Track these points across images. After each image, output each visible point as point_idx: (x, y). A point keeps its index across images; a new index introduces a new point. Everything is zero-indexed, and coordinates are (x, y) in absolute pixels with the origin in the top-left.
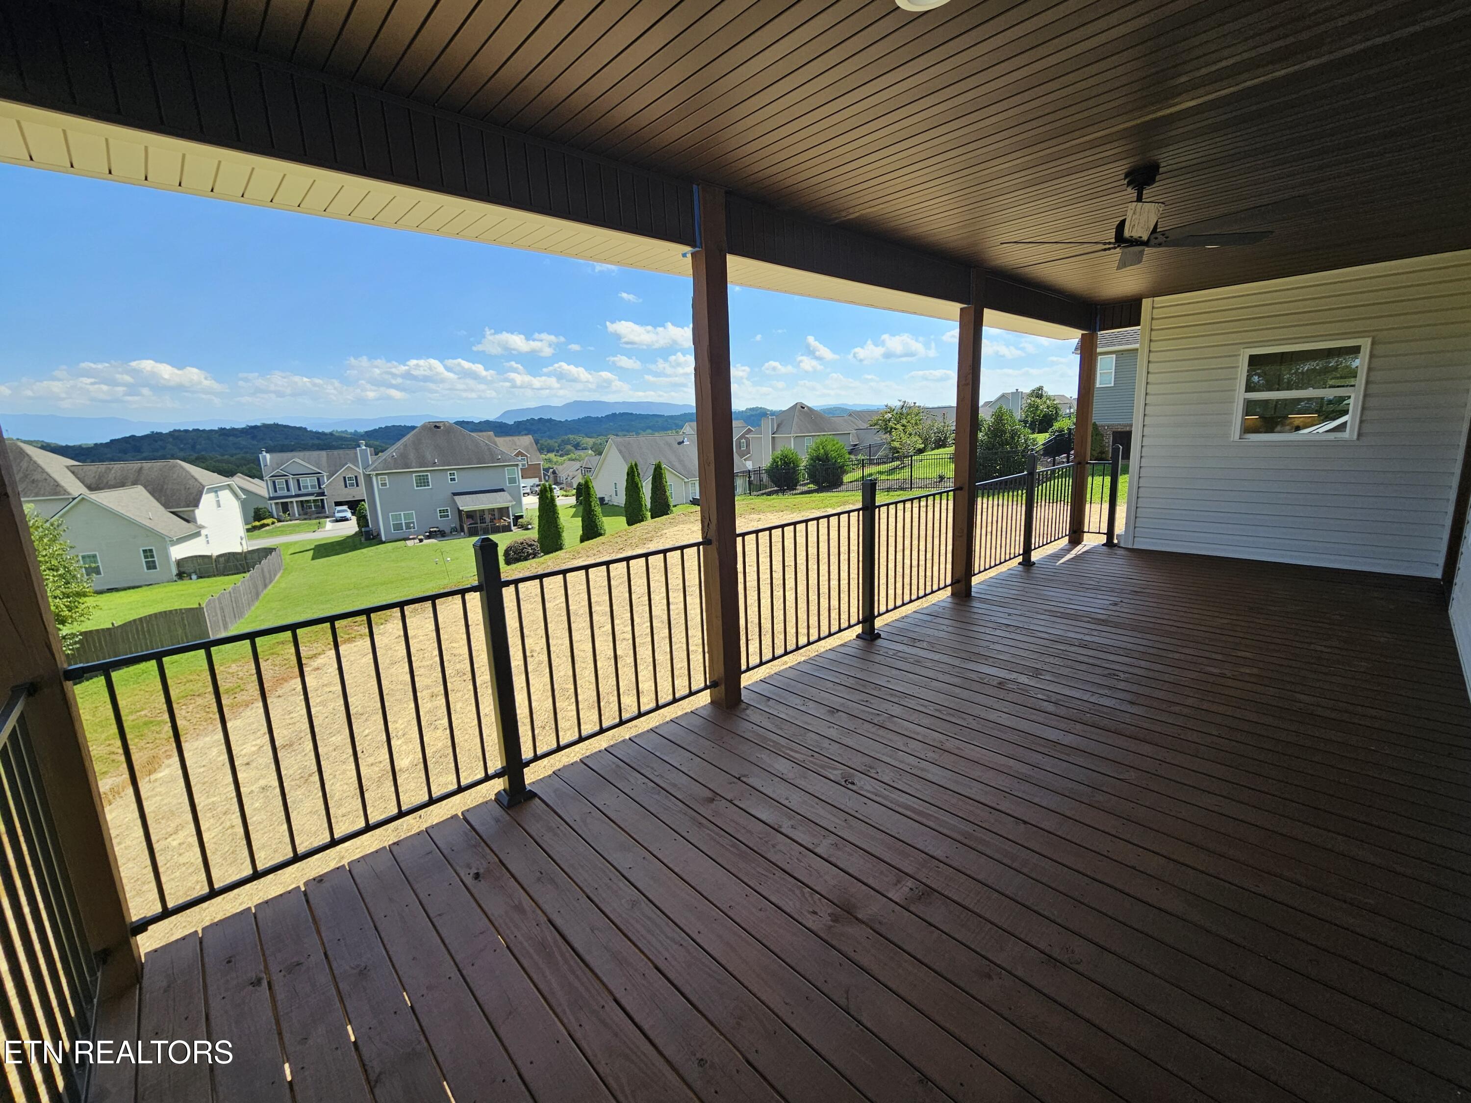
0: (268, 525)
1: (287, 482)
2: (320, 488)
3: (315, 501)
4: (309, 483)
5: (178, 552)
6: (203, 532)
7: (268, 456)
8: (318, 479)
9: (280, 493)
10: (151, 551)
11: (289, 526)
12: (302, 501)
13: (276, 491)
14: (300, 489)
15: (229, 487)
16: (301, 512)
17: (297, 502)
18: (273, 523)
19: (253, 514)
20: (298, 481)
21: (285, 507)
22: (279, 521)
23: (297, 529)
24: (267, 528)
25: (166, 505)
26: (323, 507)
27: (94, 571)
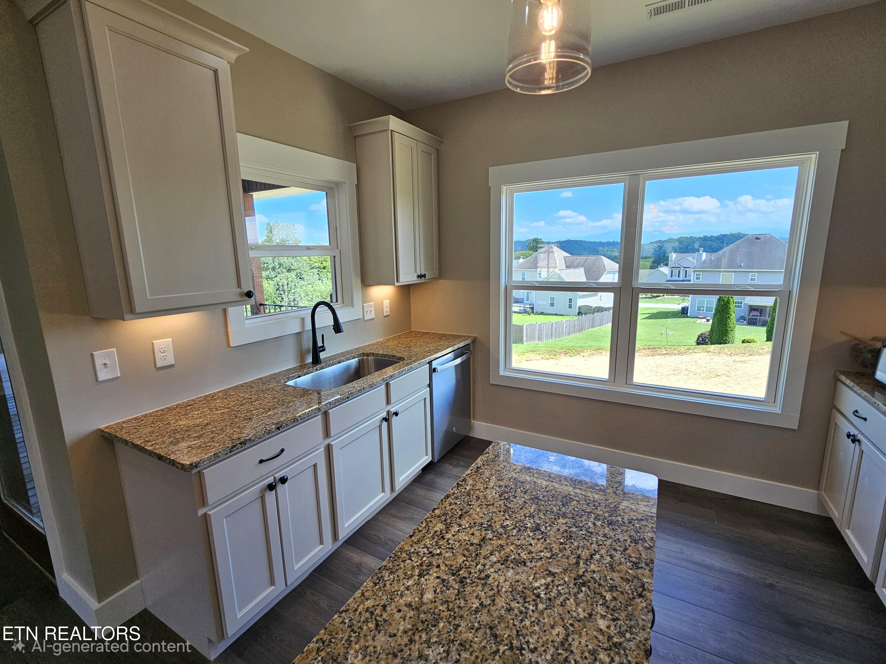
1: (679, 271)
5: (581, 302)
6: (599, 294)
7: (674, 255)
9: (673, 278)
13: (671, 276)
14: (686, 277)
18: (663, 296)
20: (686, 271)
22: (667, 295)
24: (659, 298)
27: (552, 305)
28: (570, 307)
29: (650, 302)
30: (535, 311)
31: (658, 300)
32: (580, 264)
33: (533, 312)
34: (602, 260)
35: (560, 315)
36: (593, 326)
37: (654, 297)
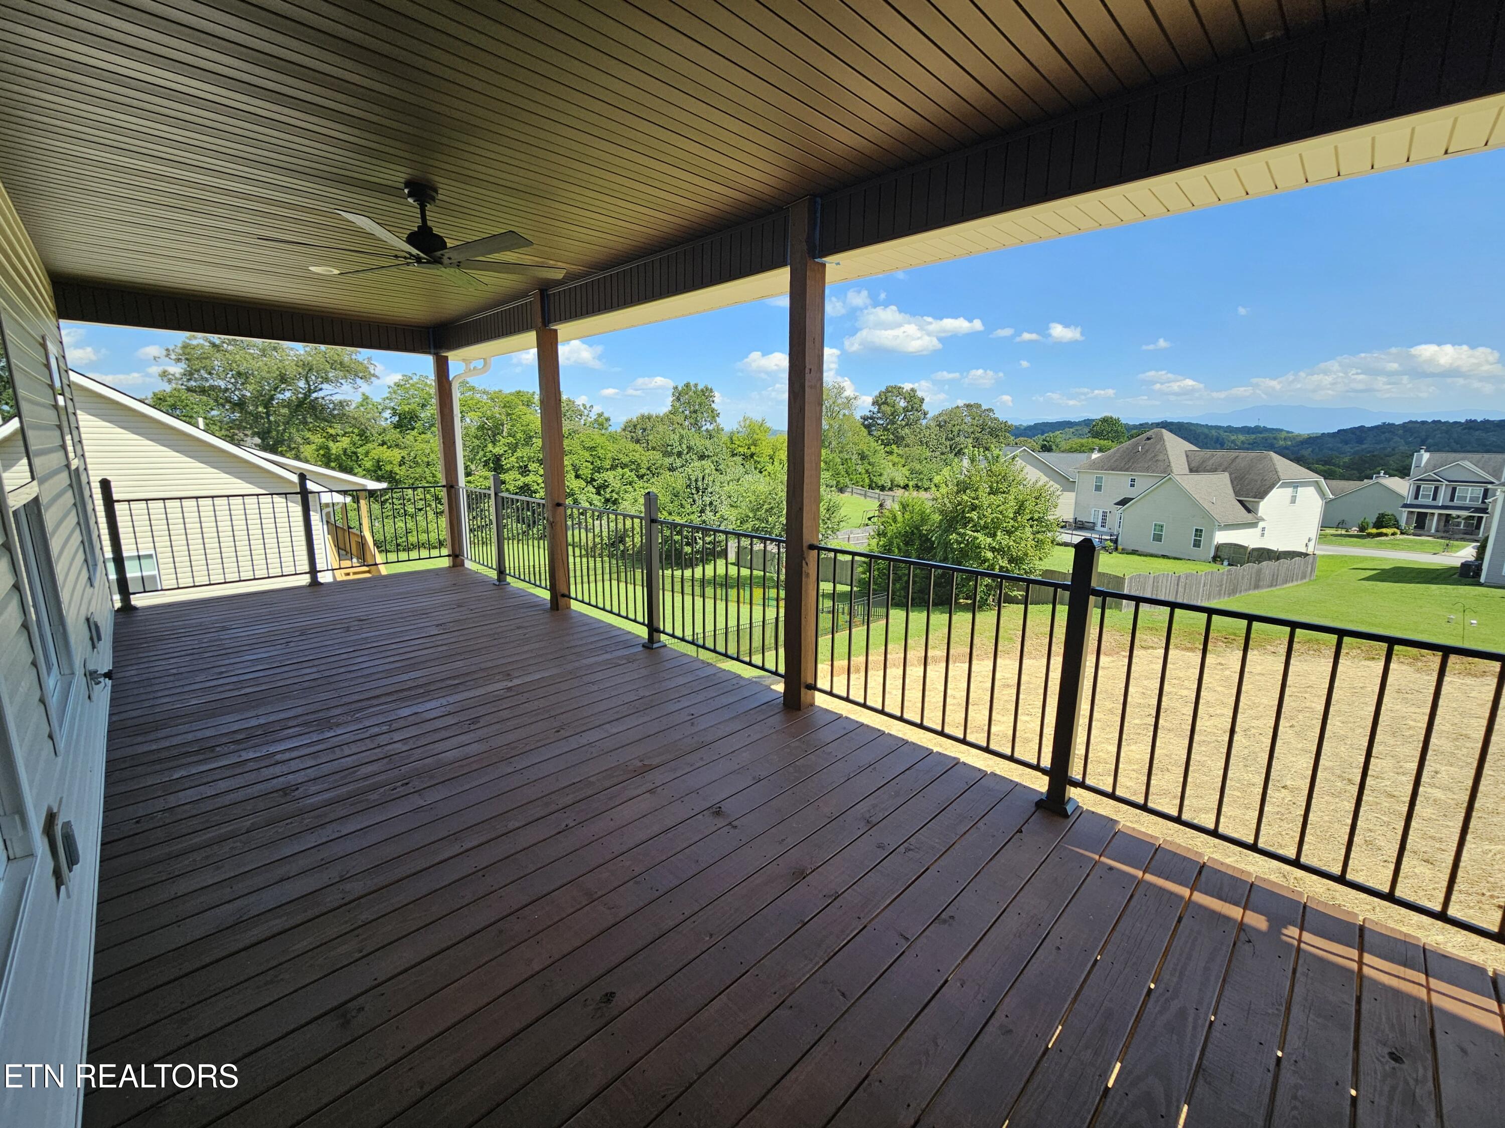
0: (1386, 535)
1: (1437, 488)
2: (1483, 503)
3: (1469, 517)
4: (1469, 492)
5: (1222, 537)
6: (1261, 525)
7: (1426, 456)
8: (1486, 491)
9: (1420, 501)
10: (1201, 531)
11: (1411, 541)
12: (1449, 515)
13: (1416, 498)
14: (1451, 500)
15: (1317, 484)
16: (1441, 527)
17: (1440, 514)
18: (1393, 534)
19: (1374, 520)
20: (1455, 489)
21: (1422, 519)
22: (1402, 533)
23: (1418, 546)
24: (1383, 538)
25: (1237, 493)
27: (1158, 538)
28: (1197, 544)
29: (1364, 546)
30: (1120, 547)
31: (1381, 543)
32: (1220, 465)
33: (1116, 549)
34: (1271, 459)
35: (1175, 558)
36: (1257, 587)
37: (1370, 535)
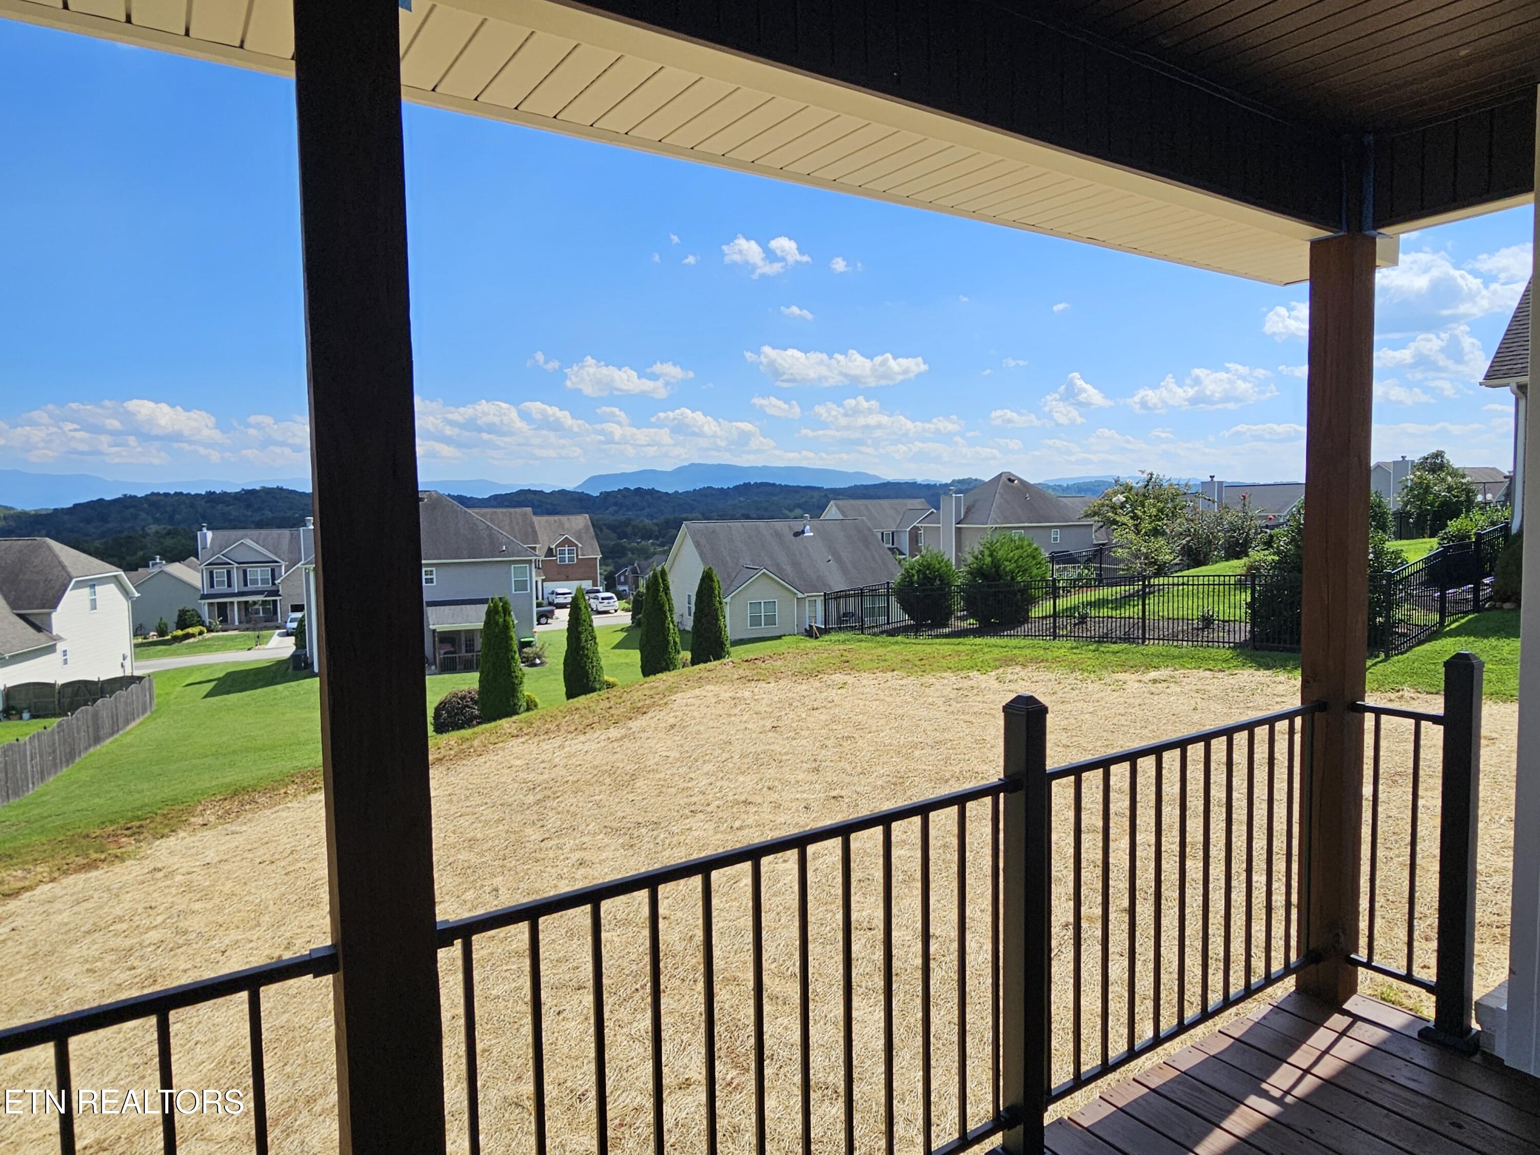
0: (193, 636)
1: (229, 573)
2: (273, 584)
3: (264, 602)
4: (258, 574)
7: (209, 535)
8: (273, 571)
9: (217, 589)
11: (219, 638)
12: (246, 602)
13: (212, 586)
14: (246, 585)
15: (116, 579)
16: (243, 618)
17: (239, 603)
18: (201, 633)
19: (175, 619)
20: (245, 572)
21: (222, 610)
22: (210, 630)
23: (230, 644)
24: (192, 640)
26: (275, 613)
37: (176, 639)
